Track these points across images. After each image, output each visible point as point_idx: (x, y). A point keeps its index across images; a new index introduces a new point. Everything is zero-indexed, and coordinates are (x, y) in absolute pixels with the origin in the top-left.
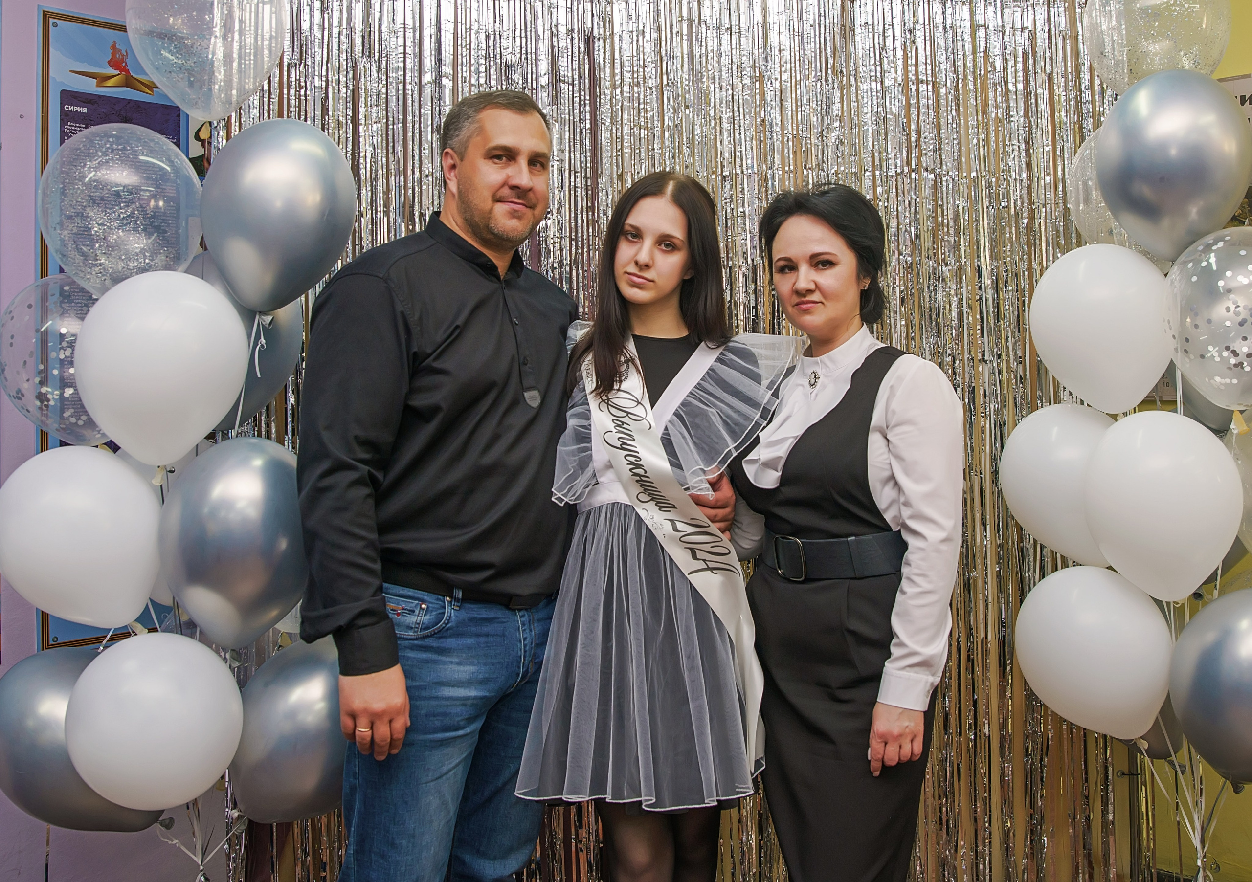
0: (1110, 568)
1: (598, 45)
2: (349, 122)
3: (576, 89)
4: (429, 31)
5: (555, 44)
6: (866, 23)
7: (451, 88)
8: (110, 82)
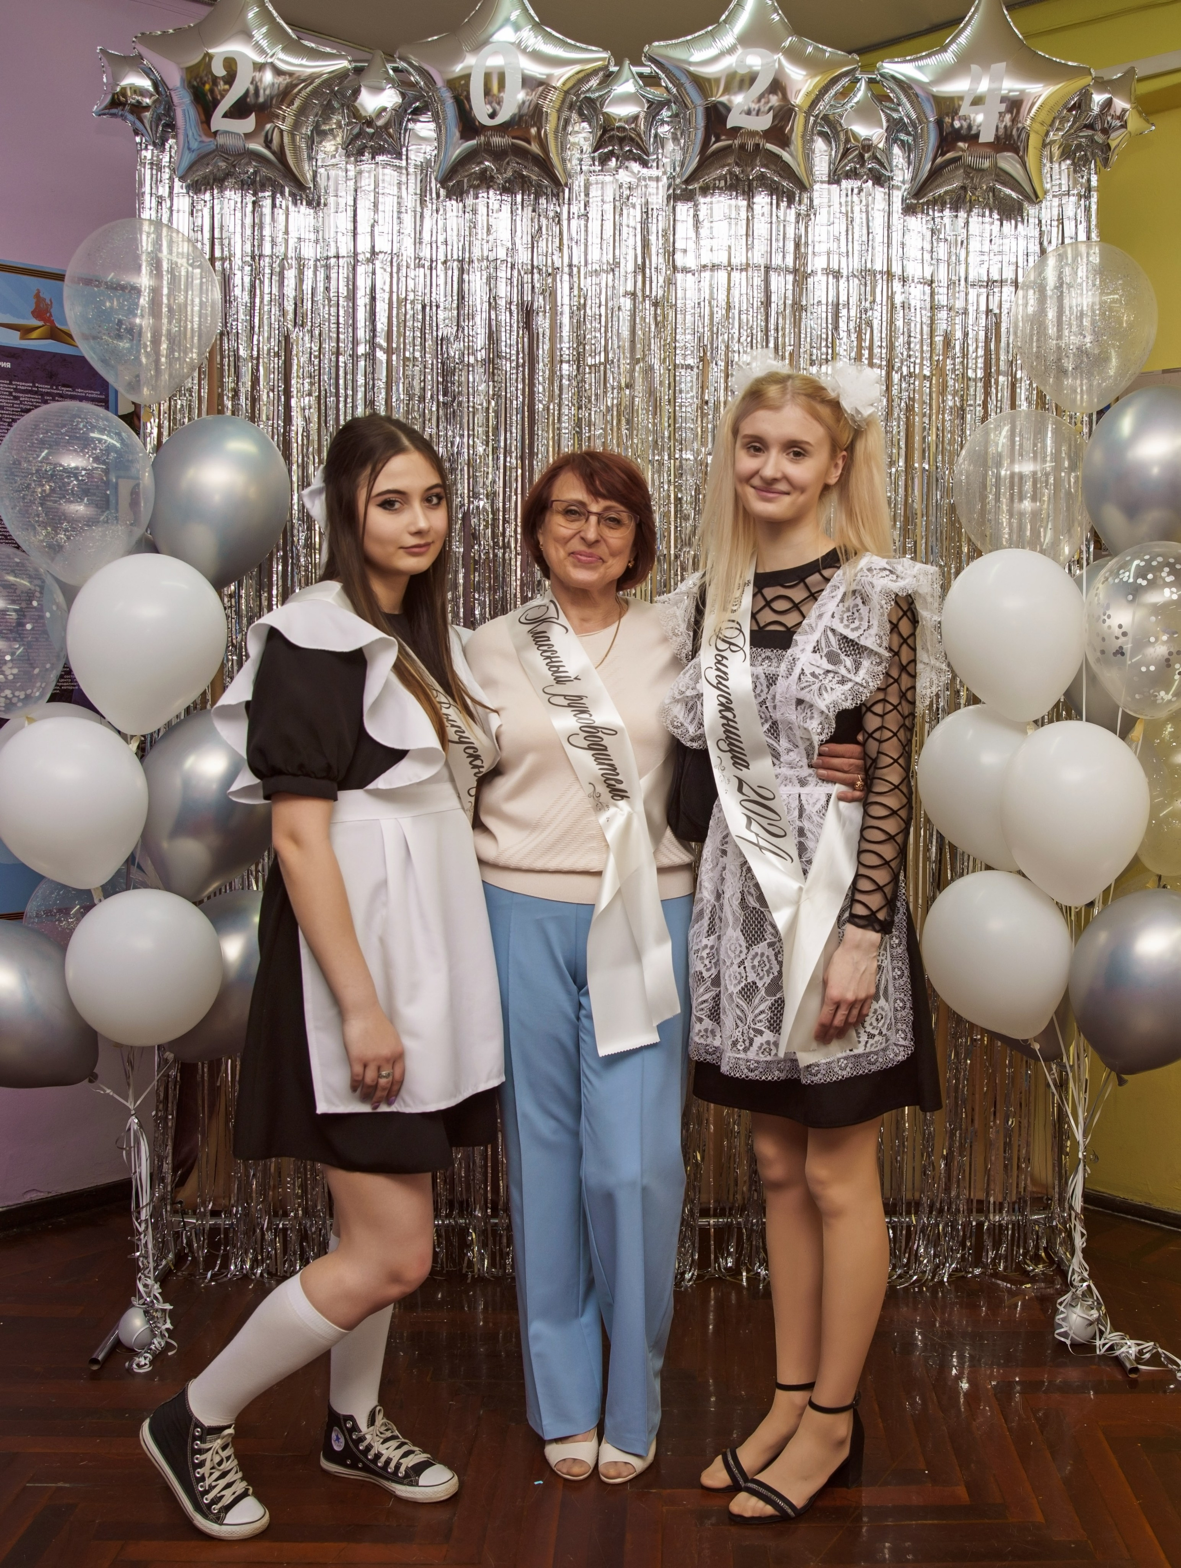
0: (1020, 873)
1: (538, 320)
2: (281, 393)
3: (514, 364)
4: (362, 300)
5: (493, 317)
6: (819, 302)
7: (385, 361)
8: (35, 334)
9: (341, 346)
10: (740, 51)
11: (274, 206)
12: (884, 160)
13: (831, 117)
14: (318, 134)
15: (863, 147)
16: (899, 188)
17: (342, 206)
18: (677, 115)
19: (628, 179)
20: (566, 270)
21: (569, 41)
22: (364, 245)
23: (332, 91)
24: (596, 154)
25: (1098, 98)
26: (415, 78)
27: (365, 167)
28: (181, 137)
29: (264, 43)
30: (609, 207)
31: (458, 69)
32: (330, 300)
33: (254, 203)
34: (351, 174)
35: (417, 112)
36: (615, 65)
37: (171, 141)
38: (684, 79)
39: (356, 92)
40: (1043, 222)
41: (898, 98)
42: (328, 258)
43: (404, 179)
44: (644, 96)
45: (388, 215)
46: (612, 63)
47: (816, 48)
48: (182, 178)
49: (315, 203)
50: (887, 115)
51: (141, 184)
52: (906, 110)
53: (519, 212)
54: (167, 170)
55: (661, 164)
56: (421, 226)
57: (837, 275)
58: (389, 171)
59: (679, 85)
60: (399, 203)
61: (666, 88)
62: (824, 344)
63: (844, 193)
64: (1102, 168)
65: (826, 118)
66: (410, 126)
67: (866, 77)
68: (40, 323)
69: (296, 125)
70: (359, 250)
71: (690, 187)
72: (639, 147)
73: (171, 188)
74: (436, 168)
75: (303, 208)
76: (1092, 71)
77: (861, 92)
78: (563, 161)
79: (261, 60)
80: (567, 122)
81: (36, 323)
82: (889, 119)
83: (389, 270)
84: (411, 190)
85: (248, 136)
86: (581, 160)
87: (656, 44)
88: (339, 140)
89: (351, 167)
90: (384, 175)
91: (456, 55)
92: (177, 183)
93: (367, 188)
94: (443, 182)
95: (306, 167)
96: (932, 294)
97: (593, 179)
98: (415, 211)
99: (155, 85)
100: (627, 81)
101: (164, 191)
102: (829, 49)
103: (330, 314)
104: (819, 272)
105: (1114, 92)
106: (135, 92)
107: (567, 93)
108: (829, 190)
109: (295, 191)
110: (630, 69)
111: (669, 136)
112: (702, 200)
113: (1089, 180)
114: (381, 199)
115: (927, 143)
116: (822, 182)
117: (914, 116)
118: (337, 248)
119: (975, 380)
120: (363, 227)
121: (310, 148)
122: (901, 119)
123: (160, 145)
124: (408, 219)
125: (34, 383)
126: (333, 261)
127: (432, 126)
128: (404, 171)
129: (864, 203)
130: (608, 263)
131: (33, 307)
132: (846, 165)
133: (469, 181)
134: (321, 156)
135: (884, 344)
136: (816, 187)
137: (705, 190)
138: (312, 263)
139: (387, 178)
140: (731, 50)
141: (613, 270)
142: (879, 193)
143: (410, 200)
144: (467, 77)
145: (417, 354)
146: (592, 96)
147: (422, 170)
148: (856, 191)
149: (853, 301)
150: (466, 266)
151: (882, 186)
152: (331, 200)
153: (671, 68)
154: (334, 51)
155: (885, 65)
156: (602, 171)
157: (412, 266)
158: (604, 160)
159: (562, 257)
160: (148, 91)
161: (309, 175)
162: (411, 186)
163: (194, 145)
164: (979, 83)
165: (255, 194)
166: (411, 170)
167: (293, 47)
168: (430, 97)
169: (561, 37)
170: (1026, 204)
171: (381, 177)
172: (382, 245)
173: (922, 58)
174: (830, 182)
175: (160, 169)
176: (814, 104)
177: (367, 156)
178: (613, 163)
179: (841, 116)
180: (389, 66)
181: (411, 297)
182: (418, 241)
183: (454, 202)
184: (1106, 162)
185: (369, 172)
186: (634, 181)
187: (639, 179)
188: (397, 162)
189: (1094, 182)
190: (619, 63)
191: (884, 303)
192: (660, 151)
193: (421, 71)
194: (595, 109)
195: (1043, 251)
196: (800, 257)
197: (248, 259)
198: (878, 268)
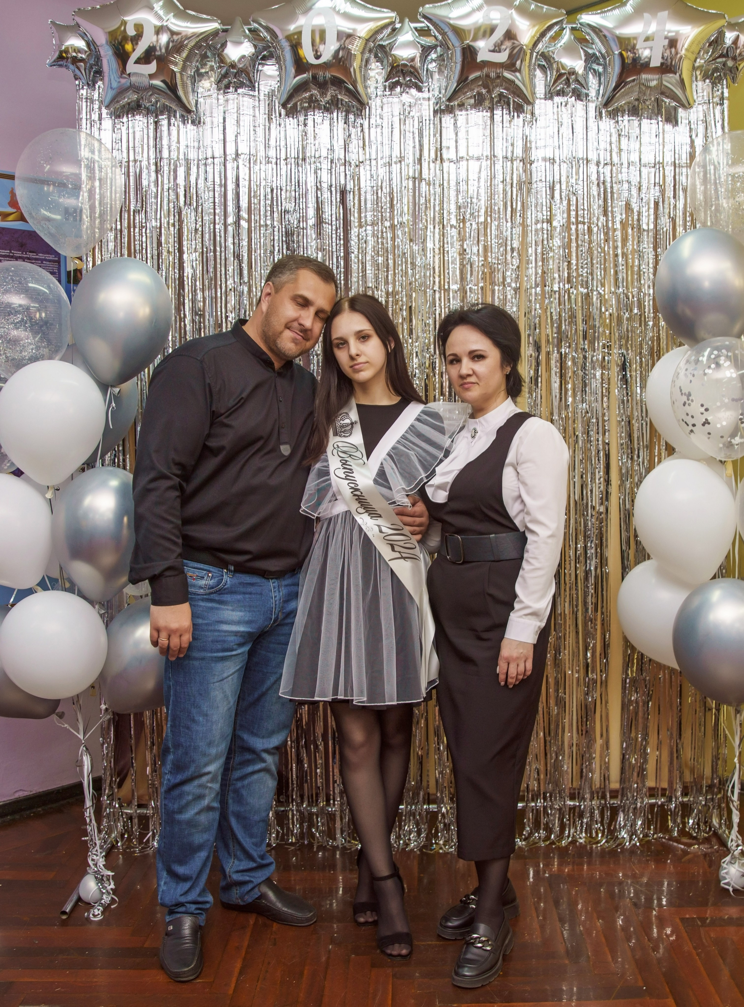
1: (350, 197)
2: (176, 251)
3: (334, 228)
4: (231, 186)
5: (319, 195)
6: (541, 180)
7: (247, 227)
8: (11, 218)
9: (217, 217)
10: (486, 8)
11: (169, 124)
12: (583, 82)
13: (547, 54)
14: (198, 76)
15: (569, 73)
16: (593, 102)
17: (215, 124)
18: (441, 55)
19: (409, 100)
20: (368, 162)
21: (368, 6)
22: (231, 150)
23: (208, 44)
24: (387, 84)
25: (729, 36)
26: (264, 33)
27: (230, 96)
28: (106, 79)
29: (161, 13)
30: (396, 120)
31: (292, 28)
32: (208, 187)
33: (156, 123)
34: (221, 101)
35: (264, 58)
36: (399, 23)
37: (100, 83)
38: (447, 30)
39: (224, 45)
40: (692, 122)
41: (592, 39)
42: (206, 159)
43: (257, 104)
44: (419, 43)
45: (247, 129)
46: (398, 21)
47: (536, 6)
48: (107, 107)
49: (197, 122)
50: (585, 51)
51: (80, 113)
52: (598, 47)
53: (335, 124)
54: (97, 102)
55: (431, 89)
56: (269, 135)
57: (553, 161)
58: (246, 99)
59: (443, 34)
60: (254, 121)
61: (435, 36)
62: (544, 208)
63: (556, 105)
64: (731, 84)
65: (543, 55)
66: (260, 68)
67: (570, 26)
68: (14, 210)
69: (184, 69)
70: (228, 153)
71: (452, 104)
72: (416, 78)
73: (100, 115)
74: (279, 96)
75: (189, 126)
76: (726, 16)
77: (567, 36)
78: (366, 87)
79: (158, 23)
80: (367, 61)
81: (10, 210)
82: (586, 53)
83: (248, 165)
84: (262, 111)
85: (151, 76)
86: (377, 88)
87: (427, 6)
88: (212, 79)
89: (221, 97)
90: (243, 101)
91: (292, 17)
92: (104, 111)
93: (232, 111)
94: (284, 105)
95: (191, 97)
97: (385, 100)
98: (265, 125)
99: (88, 45)
100: (407, 32)
101: (95, 117)
102: (546, 7)
103: (209, 197)
104: (540, 160)
105: (740, 31)
106: (75, 51)
107: (368, 40)
108: (545, 104)
109: (185, 114)
110: (409, 26)
111: (437, 70)
112: (460, 113)
113: (723, 93)
114: (242, 118)
115: (613, 69)
116: (540, 99)
117: (604, 51)
118: (213, 152)
119: (648, 231)
120: (230, 137)
121: (193, 84)
122: (594, 54)
123: (92, 85)
124: (260, 131)
125: (10, 251)
126: (210, 161)
127: (276, 67)
128: (257, 99)
129: (569, 112)
130: (397, 157)
131: (9, 200)
132: (557, 86)
133: (301, 104)
134: (200, 90)
135: (586, 208)
136: (537, 101)
137: (461, 106)
138: (196, 162)
139: (246, 104)
140: (479, 8)
141: (400, 162)
142: (580, 105)
143: (262, 118)
144: (300, 33)
145: (269, 222)
146: (384, 43)
147: (269, 97)
148: (564, 104)
149: (564, 179)
150: (300, 162)
151: (582, 100)
152: (208, 120)
153: (438, 22)
154: (209, 17)
155: (583, 16)
156: (391, 95)
157: (264, 162)
158: (392, 87)
159: (365, 154)
160: (83, 49)
161: (193, 103)
162: (262, 108)
163: (115, 85)
164: (649, 26)
165: (157, 116)
166: (262, 97)
167: (181, 15)
168: (274, 47)
169: (363, 3)
170: (680, 110)
171: (241, 103)
172: (243, 149)
173: (608, 11)
174: (545, 99)
175: (92, 101)
176: (535, 44)
177: (231, 89)
178: (398, 89)
179: (554, 53)
180: (245, 27)
181: (263, 183)
182: (267, 146)
183: (291, 119)
184: (734, 80)
185: (233, 100)
186: (413, 101)
187: (416, 100)
188: (251, 93)
189: (726, 94)
190: (402, 21)
191: (585, 180)
192: (430, 80)
193: (268, 29)
194: (386, 52)
195: (692, 142)
196: (527, 149)
197: (152, 161)
198: (581, 156)
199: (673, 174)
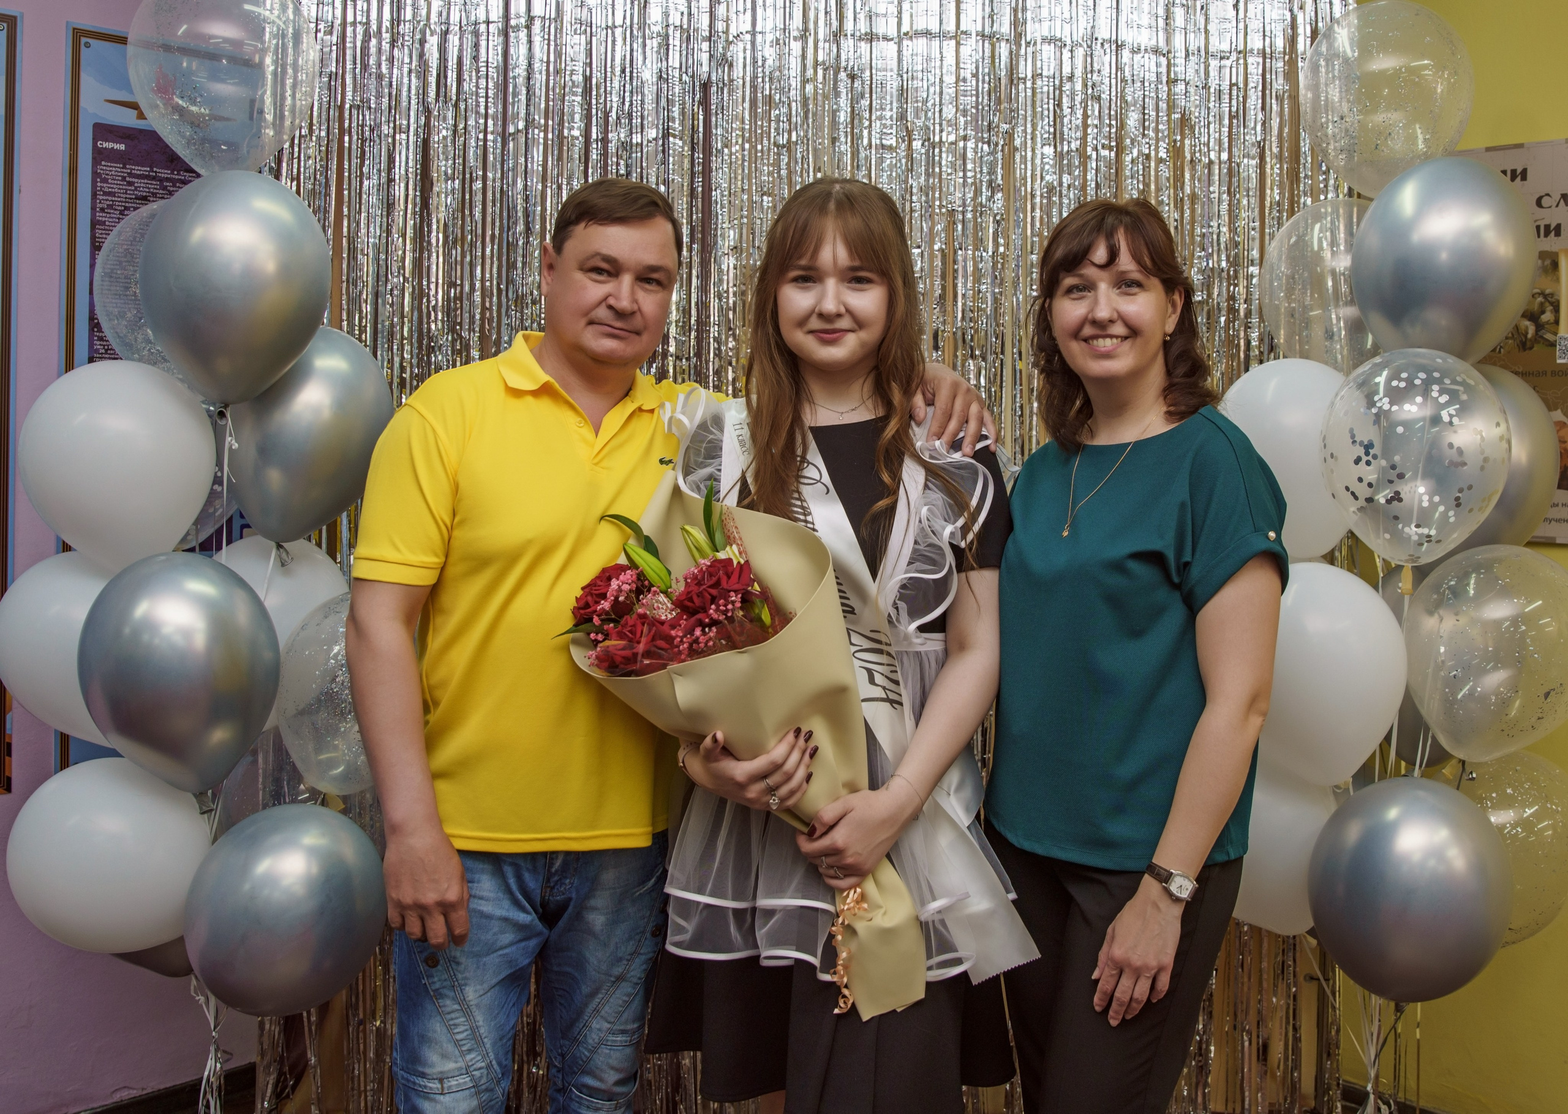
1: (715, 94)
2: (419, 177)
4: (516, 71)
5: (665, 90)
6: (1040, 74)
9: (490, 122)
22: (517, 9)
32: (478, 71)
42: (475, 23)
57: (1059, 43)
62: (1045, 121)
70: (512, 14)
83: (547, 35)
96: (1169, 66)
103: (477, 87)
104: (1040, 40)
118: (487, 12)
125: (151, 168)
126: (482, 27)
130: (797, 29)
138: (459, 28)
149: (1079, 73)
150: (635, 33)
157: (574, 32)
172: (539, 8)
191: (1113, 76)
195: (1294, 19)
196: (1018, 24)
197: (386, 23)
198: (1107, 37)
199: (1260, 71)
